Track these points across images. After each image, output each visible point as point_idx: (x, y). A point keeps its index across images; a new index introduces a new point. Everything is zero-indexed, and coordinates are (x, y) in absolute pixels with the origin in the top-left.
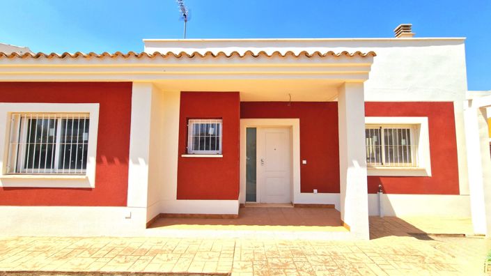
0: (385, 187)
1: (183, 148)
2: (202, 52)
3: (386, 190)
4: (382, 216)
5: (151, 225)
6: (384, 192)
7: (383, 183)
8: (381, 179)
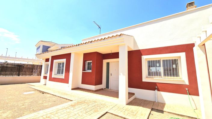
0: (160, 88)
1: (84, 69)
2: (93, 40)
3: (160, 90)
4: (157, 102)
5: (73, 89)
6: (158, 90)
7: (158, 86)
8: (157, 84)
